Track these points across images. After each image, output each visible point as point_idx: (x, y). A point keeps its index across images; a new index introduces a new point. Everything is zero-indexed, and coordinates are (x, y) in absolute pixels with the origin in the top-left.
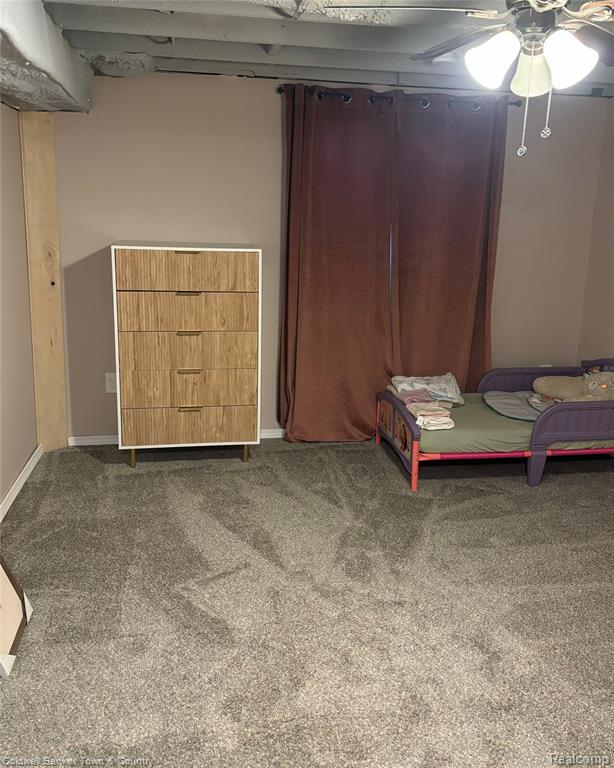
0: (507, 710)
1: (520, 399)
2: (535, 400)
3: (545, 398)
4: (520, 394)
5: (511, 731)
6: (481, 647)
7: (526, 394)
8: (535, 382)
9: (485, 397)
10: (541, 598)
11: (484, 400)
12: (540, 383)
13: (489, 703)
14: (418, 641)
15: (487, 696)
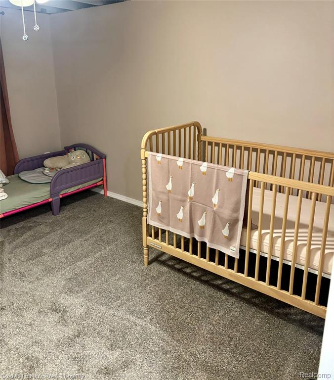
0: (78, 337)
1: (38, 173)
2: (47, 171)
3: (51, 169)
4: (38, 170)
5: (83, 346)
6: (56, 311)
7: (41, 169)
8: (44, 162)
9: (20, 176)
10: (78, 270)
11: (20, 178)
12: (47, 162)
13: (69, 338)
14: (20, 325)
15: (66, 335)
